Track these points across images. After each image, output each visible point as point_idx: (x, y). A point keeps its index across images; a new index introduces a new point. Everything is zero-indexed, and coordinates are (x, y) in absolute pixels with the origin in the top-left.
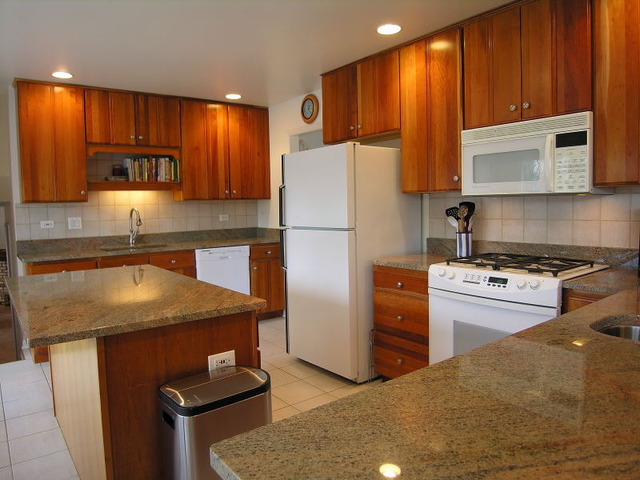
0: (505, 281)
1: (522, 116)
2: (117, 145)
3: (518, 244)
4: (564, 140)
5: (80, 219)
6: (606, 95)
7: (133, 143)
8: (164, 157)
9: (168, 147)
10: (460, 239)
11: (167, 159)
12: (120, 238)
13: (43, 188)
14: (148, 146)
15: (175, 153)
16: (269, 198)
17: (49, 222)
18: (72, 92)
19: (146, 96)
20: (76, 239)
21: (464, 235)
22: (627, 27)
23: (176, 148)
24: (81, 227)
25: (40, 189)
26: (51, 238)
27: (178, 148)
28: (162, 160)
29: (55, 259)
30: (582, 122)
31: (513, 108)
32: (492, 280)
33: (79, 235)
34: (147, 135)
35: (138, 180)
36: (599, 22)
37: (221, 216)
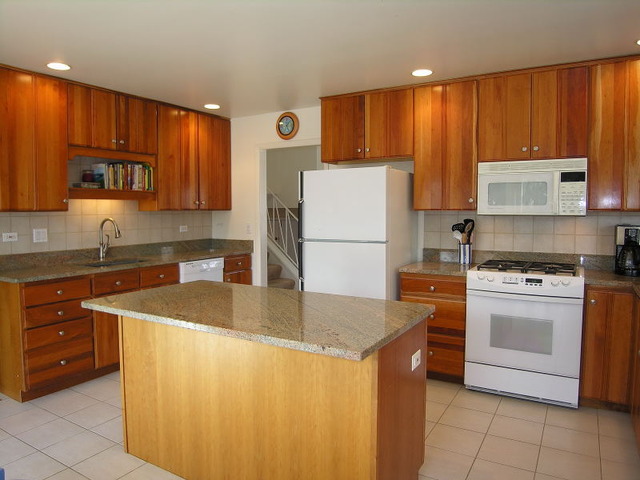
0: (540, 281)
1: (530, 156)
2: (99, 148)
3: (510, 253)
4: (567, 177)
5: (46, 230)
6: (598, 147)
7: (114, 147)
8: (138, 163)
9: (146, 154)
10: (464, 249)
11: (141, 166)
12: (88, 251)
13: (22, 195)
14: (127, 151)
15: (152, 160)
16: (230, 209)
17: (11, 234)
18: (55, 85)
19: (128, 97)
20: (42, 253)
21: (467, 246)
22: (615, 103)
23: (151, 155)
24: (46, 240)
25: (19, 196)
26: (14, 253)
27: (155, 155)
28: (138, 168)
29: (50, 277)
30: (580, 165)
31: (525, 149)
32: (528, 280)
33: (45, 250)
34: (127, 140)
35: (112, 187)
36: (595, 96)
37: (181, 227)
